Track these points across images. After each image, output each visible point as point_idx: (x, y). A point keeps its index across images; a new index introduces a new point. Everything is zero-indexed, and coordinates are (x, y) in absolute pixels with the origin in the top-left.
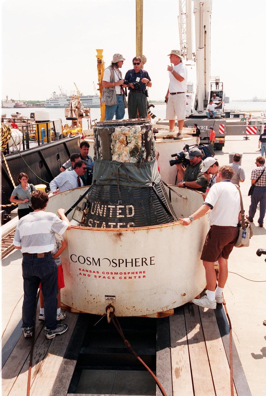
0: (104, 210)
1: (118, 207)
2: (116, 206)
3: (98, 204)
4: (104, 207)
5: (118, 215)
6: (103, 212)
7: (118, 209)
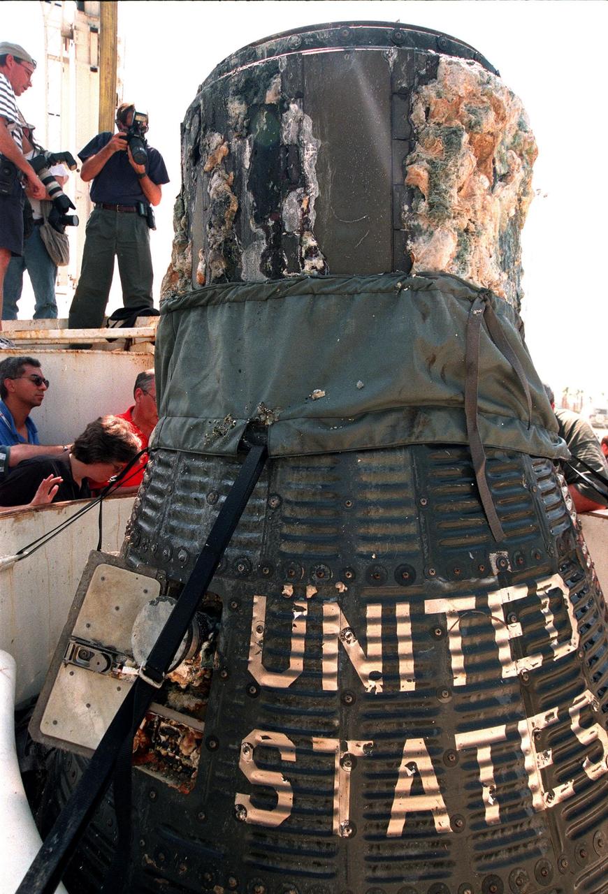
0: (390, 639)
1: (497, 598)
2: (482, 593)
3: (317, 601)
4: (389, 620)
5: (507, 662)
6: (390, 657)
7: (500, 615)
